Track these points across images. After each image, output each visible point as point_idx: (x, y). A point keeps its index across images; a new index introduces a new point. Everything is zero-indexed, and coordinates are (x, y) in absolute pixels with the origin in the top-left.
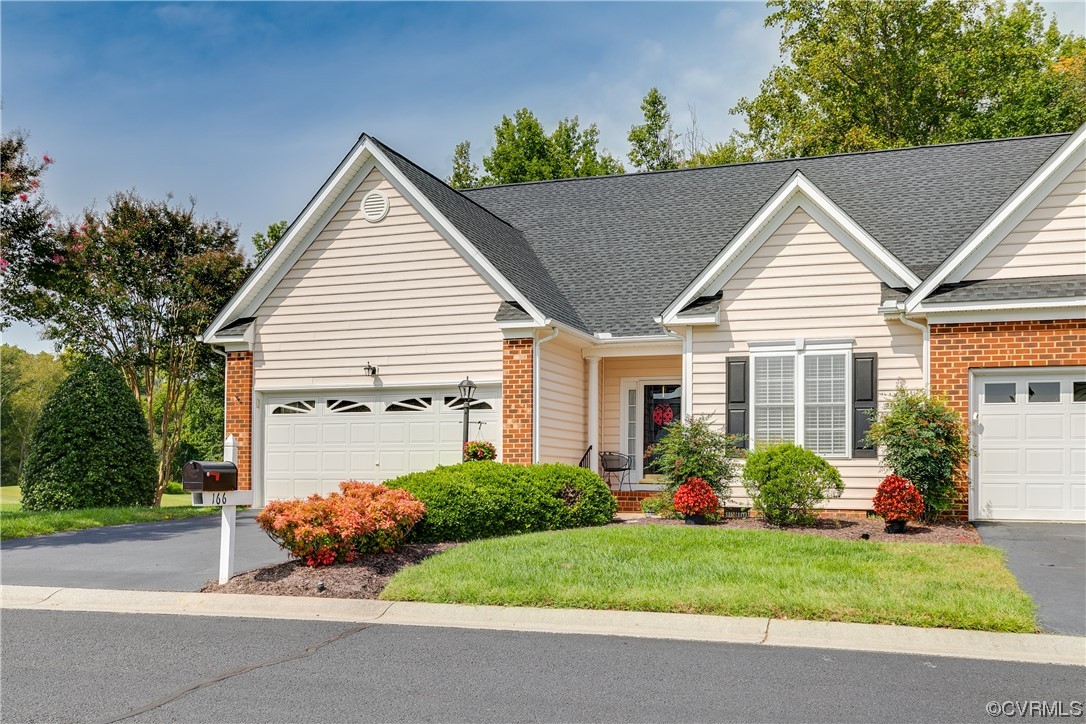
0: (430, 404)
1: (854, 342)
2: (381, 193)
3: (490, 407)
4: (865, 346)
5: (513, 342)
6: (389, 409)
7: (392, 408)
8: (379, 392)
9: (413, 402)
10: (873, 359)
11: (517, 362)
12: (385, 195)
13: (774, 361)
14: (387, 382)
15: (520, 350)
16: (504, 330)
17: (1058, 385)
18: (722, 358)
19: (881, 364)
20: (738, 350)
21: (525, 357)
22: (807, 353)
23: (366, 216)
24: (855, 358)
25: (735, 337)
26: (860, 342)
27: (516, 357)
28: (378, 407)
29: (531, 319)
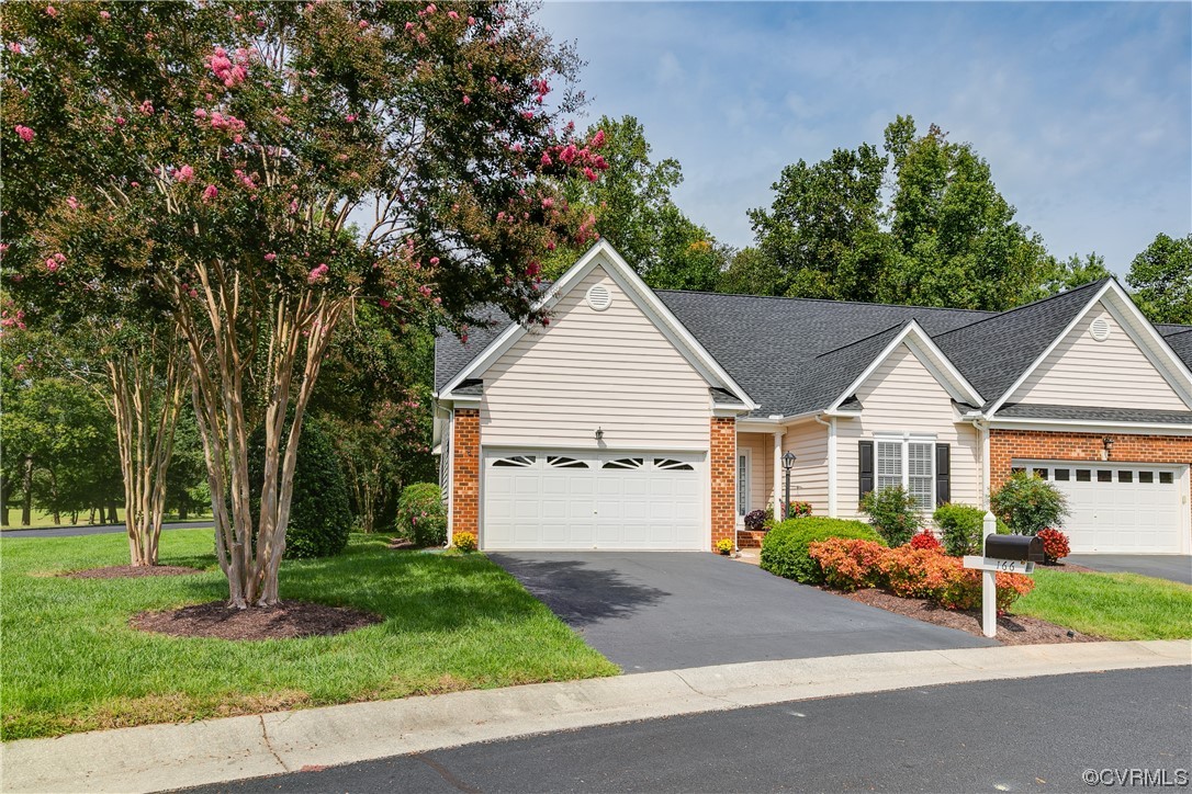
0: (642, 463)
1: (936, 436)
2: (606, 287)
3: (692, 469)
4: (943, 439)
5: (720, 420)
6: (605, 466)
7: (608, 466)
8: (602, 451)
9: (627, 461)
10: (948, 446)
11: (724, 435)
12: (609, 289)
13: (890, 446)
14: (610, 444)
15: (726, 426)
16: (715, 410)
17: (1046, 470)
18: (856, 441)
19: (952, 451)
20: (866, 436)
21: (730, 431)
22: (910, 441)
23: (592, 304)
24: (937, 445)
25: (864, 427)
26: (940, 437)
27: (723, 431)
28: (595, 465)
29: (742, 403)
